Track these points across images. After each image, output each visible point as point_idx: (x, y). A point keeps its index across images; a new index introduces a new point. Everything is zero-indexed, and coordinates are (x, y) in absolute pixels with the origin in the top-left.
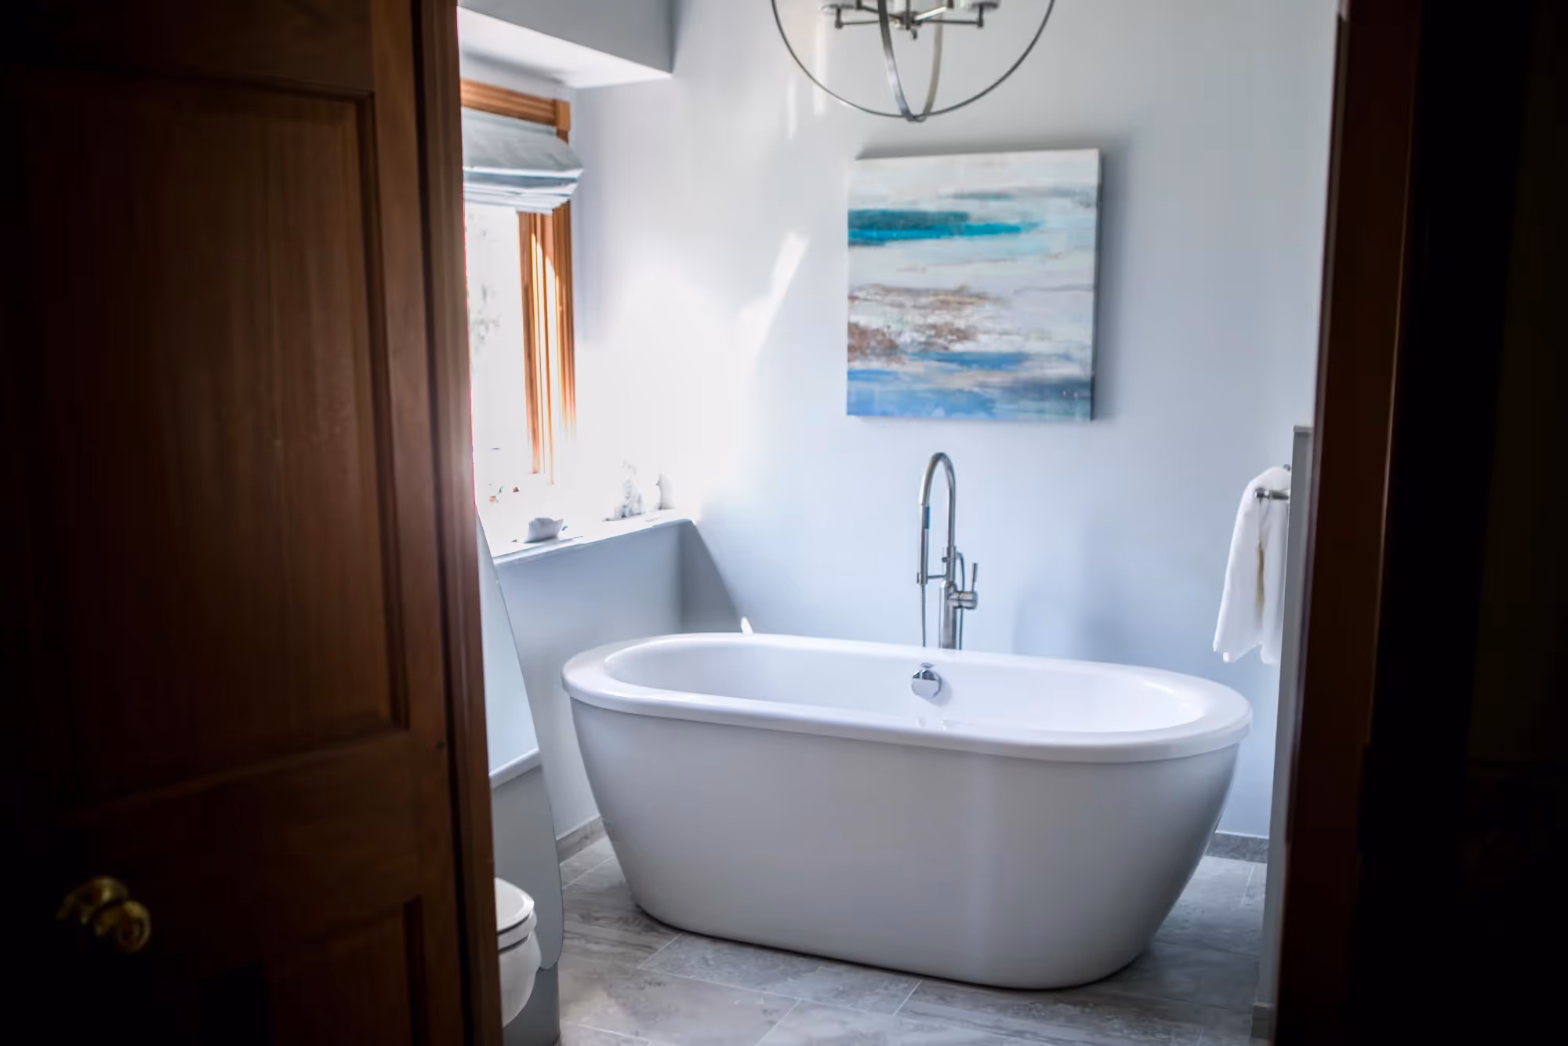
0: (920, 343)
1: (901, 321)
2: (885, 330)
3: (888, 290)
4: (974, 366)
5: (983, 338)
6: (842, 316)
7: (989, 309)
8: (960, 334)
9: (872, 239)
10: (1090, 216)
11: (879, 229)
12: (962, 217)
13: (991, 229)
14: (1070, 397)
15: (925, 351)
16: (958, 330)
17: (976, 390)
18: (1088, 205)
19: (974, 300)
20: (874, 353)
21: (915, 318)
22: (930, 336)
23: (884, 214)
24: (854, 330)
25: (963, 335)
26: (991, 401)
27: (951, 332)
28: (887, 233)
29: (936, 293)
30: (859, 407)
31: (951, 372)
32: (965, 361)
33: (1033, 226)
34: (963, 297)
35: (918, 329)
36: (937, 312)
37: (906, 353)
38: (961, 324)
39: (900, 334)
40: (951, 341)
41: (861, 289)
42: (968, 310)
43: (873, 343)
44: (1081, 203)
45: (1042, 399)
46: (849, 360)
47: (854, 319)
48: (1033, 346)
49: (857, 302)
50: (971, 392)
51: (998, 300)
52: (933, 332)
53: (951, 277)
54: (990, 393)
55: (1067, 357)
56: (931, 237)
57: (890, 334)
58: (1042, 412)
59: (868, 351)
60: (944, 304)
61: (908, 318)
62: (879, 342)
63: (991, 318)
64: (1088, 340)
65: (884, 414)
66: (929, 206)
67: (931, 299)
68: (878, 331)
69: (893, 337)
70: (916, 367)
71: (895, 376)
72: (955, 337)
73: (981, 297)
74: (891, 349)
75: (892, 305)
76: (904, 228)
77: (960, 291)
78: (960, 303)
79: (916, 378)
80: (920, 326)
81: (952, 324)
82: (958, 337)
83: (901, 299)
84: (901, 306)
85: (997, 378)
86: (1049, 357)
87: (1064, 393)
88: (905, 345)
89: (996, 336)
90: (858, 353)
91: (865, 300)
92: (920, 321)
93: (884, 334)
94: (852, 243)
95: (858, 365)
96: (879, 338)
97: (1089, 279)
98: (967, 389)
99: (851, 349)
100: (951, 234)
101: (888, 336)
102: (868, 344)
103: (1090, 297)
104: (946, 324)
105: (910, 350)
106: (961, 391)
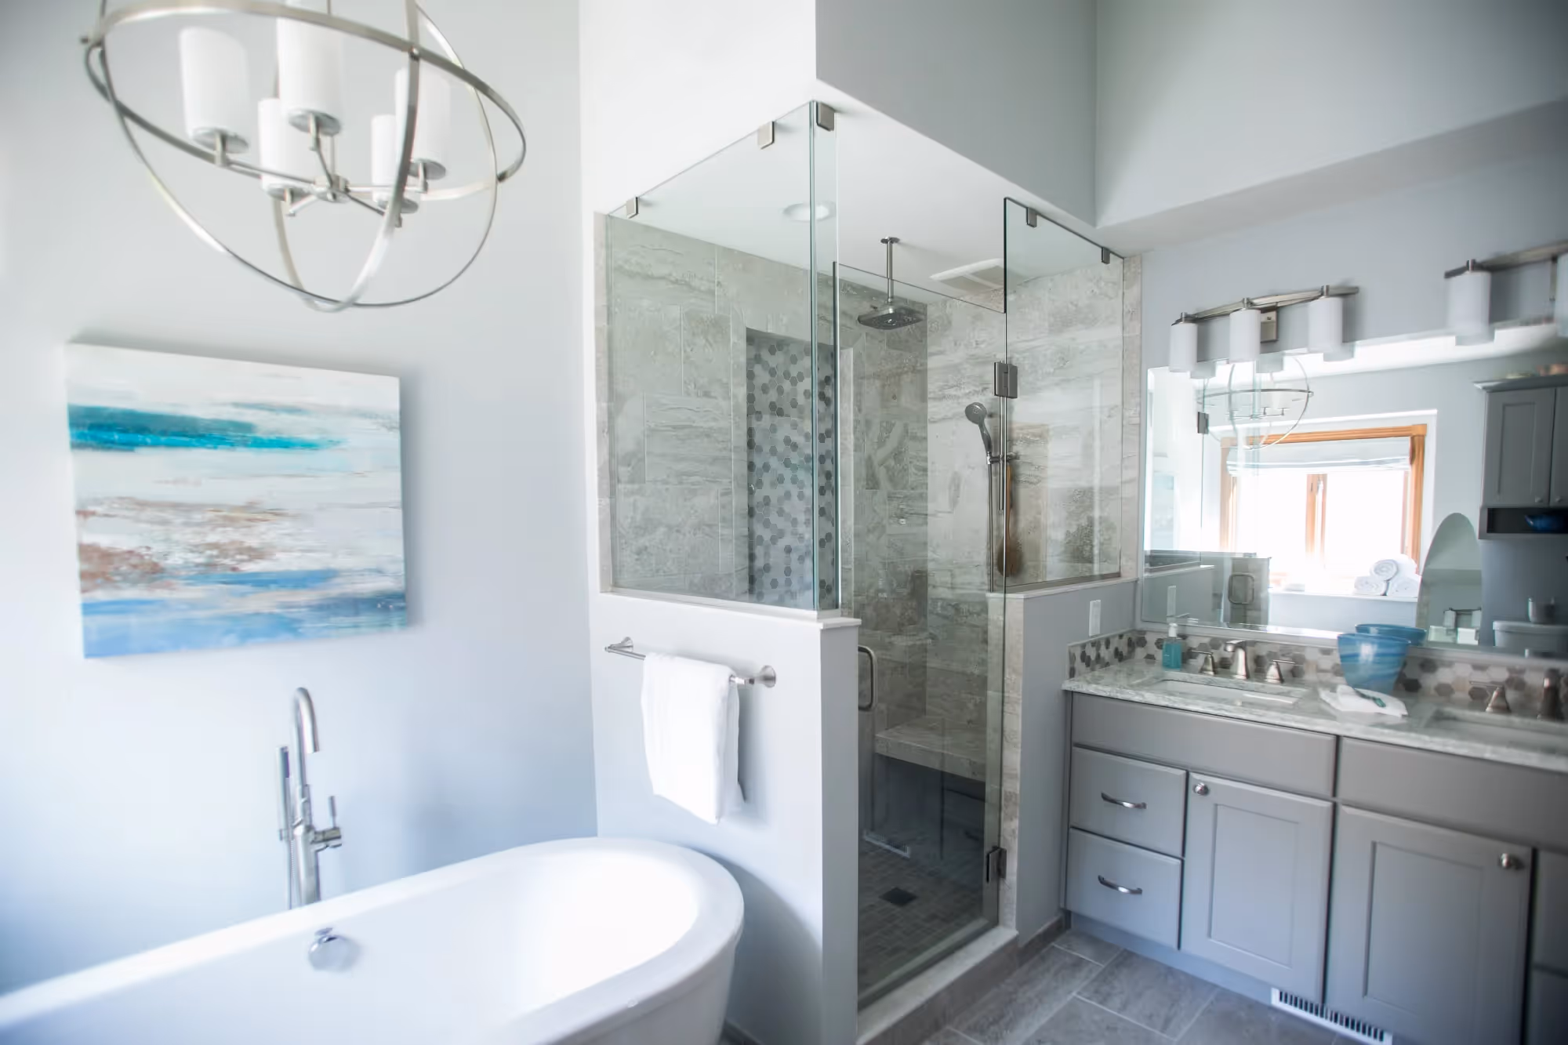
0: (198, 565)
1: (167, 540)
2: (144, 551)
3: (143, 505)
4: (273, 586)
5: (279, 555)
6: (70, 534)
7: (286, 525)
8: (252, 554)
9: (113, 442)
10: (394, 439)
11: (124, 431)
12: (246, 427)
13: (283, 444)
14: (386, 608)
15: (206, 572)
16: (250, 549)
17: (277, 611)
18: (391, 428)
19: (269, 517)
20: (125, 578)
21: (190, 536)
22: (211, 556)
23: (131, 415)
24: (86, 552)
25: (255, 554)
26: (299, 621)
27: (241, 551)
28: (140, 437)
29: (217, 508)
30: (100, 647)
31: (243, 595)
32: (261, 582)
33: (334, 443)
34: (252, 513)
35: (195, 549)
36: (220, 529)
37: (177, 577)
38: (253, 542)
39: (166, 555)
40: (242, 561)
41: (98, 502)
42: (262, 527)
43: (124, 568)
44: (384, 425)
45: (357, 613)
46: (84, 591)
47: (88, 539)
48: (341, 562)
49: (91, 519)
50: (271, 614)
51: (295, 517)
52: (215, 552)
53: (237, 492)
54: (295, 613)
55: (379, 572)
56: (203, 445)
57: (151, 556)
58: (356, 626)
59: (117, 578)
60: (230, 521)
61: (176, 537)
62: (135, 566)
63: (289, 535)
64: (400, 555)
65: (150, 650)
66: (199, 410)
67: (210, 515)
68: (131, 552)
69: (155, 560)
70: (196, 592)
71: (163, 604)
72: (245, 557)
73: (277, 513)
74: (153, 573)
75: (151, 522)
76: (164, 433)
77: (249, 507)
78: (250, 520)
79: (193, 605)
80: (196, 546)
81: (242, 542)
82: (250, 556)
83: (168, 515)
84: (164, 522)
85: (305, 597)
86: (362, 572)
87: (379, 606)
88: (176, 568)
89: (298, 554)
90: (99, 581)
91: (106, 515)
92: (197, 540)
93: (141, 556)
94: (76, 446)
95: (100, 595)
96: (134, 561)
97: (397, 497)
98: (266, 611)
99: (84, 575)
100: (232, 445)
101: (147, 557)
102: (117, 569)
103: (397, 515)
104: (233, 542)
105: (183, 573)
106: (257, 614)
